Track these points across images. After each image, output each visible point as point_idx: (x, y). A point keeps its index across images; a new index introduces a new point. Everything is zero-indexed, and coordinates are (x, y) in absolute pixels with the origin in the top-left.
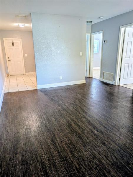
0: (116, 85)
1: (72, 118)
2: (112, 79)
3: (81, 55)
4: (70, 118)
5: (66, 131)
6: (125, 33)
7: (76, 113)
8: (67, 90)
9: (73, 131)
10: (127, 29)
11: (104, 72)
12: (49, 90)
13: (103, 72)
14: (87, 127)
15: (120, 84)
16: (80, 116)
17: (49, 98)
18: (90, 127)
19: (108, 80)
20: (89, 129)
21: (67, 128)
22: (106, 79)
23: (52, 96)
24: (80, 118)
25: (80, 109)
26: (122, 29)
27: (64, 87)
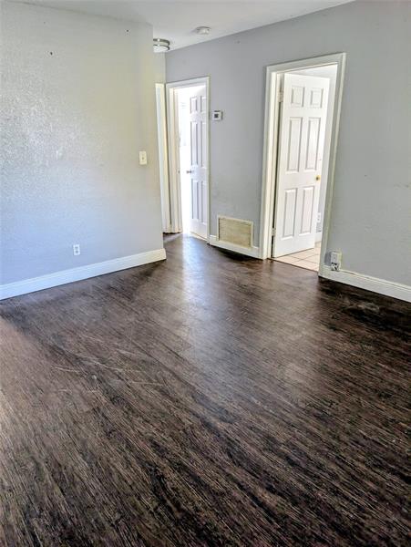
0: (264, 258)
1: (159, 437)
2: (250, 239)
3: (143, 162)
4: (151, 440)
5: (151, 522)
6: (281, 91)
7: (168, 407)
8: (108, 295)
9: (178, 515)
10: (287, 75)
11: (222, 217)
12: (34, 305)
13: (218, 216)
14: (228, 475)
15: (276, 255)
16: (187, 420)
17: (39, 346)
18: (239, 474)
19: (236, 243)
20: (241, 487)
21: (149, 501)
22: (230, 239)
23: (54, 335)
24: (189, 430)
25: (176, 385)
26: (274, 77)
27: (94, 282)
